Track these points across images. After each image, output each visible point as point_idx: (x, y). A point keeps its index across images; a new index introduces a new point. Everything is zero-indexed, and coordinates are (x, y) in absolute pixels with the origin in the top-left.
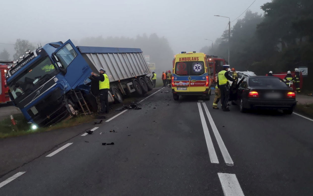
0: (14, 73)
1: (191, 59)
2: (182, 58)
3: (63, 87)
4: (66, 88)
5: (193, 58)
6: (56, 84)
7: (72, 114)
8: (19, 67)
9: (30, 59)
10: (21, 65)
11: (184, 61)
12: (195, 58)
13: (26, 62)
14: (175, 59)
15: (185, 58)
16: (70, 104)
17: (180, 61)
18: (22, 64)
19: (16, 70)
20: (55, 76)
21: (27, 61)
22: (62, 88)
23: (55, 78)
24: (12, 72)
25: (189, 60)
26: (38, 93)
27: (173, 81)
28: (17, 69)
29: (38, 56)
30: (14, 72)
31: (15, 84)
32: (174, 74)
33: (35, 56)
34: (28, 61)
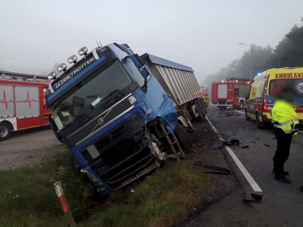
0: (60, 87)
1: (293, 76)
2: (280, 75)
3: (144, 113)
4: (149, 115)
5: (295, 74)
6: (133, 107)
7: (159, 160)
8: (68, 77)
9: (86, 64)
10: (71, 75)
11: (282, 78)
12: (298, 74)
13: (79, 69)
14: (269, 75)
15: (284, 74)
16: (155, 142)
17: (277, 79)
18: (73, 73)
19: (62, 83)
20: (131, 94)
21: (81, 67)
22: (143, 115)
23: (131, 97)
24: (55, 86)
25: (290, 77)
26: (101, 123)
27: (265, 104)
28: (63, 80)
29: (101, 58)
30: (60, 85)
31: (61, 106)
32: (268, 95)
33: (95, 59)
34: (83, 67)
